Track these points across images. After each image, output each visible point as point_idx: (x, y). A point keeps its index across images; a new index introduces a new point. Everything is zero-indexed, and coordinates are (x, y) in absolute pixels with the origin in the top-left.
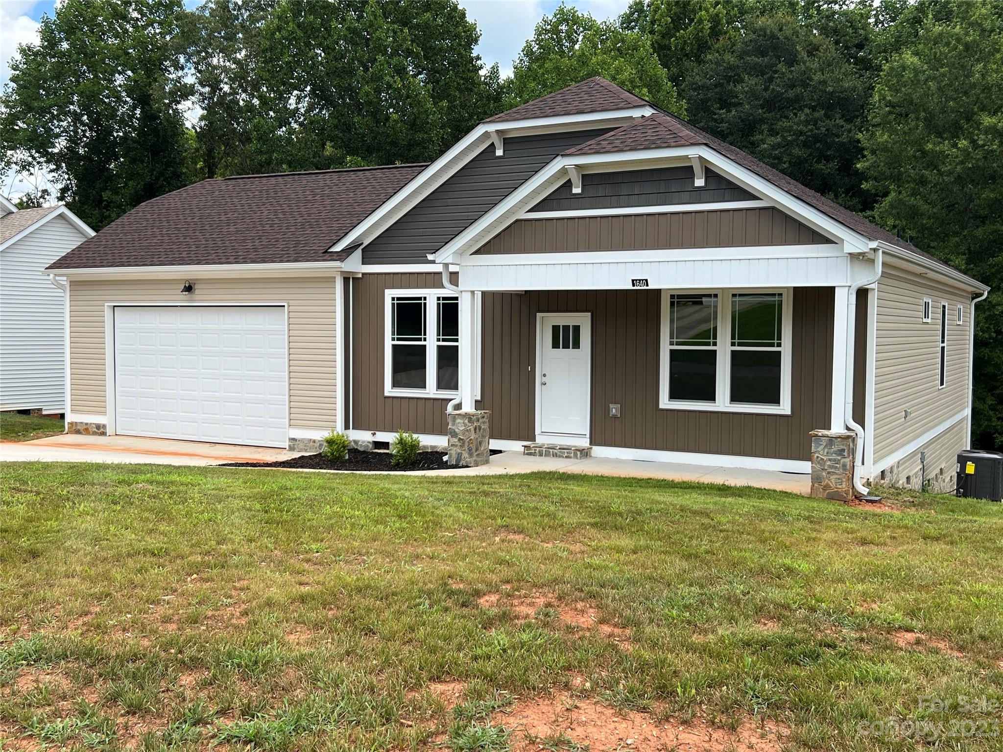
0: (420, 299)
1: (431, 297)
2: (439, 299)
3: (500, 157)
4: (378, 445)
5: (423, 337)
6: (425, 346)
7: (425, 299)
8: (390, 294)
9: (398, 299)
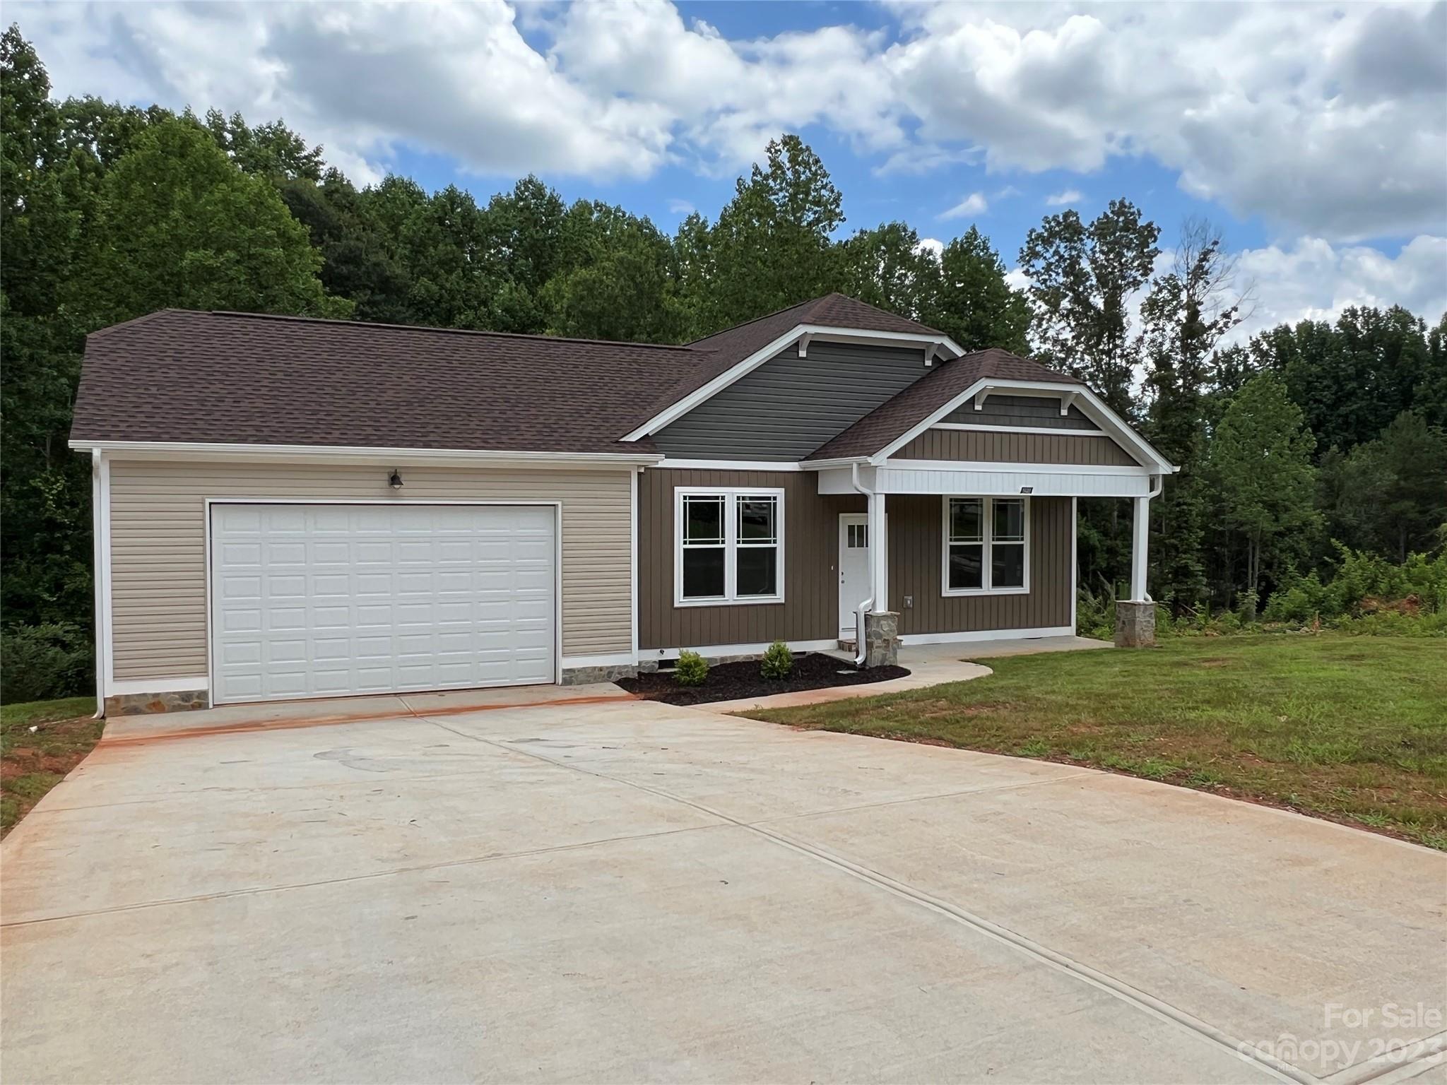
0: (717, 498)
1: (730, 496)
2: (738, 498)
3: (802, 358)
4: (663, 664)
5: (720, 539)
6: (723, 549)
7: (723, 498)
8: (681, 492)
9: (691, 498)
